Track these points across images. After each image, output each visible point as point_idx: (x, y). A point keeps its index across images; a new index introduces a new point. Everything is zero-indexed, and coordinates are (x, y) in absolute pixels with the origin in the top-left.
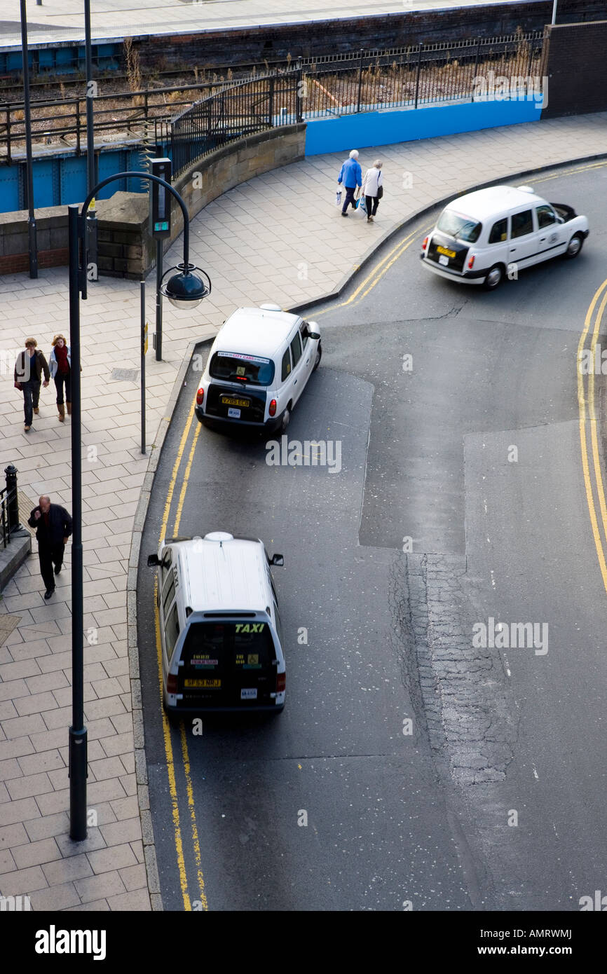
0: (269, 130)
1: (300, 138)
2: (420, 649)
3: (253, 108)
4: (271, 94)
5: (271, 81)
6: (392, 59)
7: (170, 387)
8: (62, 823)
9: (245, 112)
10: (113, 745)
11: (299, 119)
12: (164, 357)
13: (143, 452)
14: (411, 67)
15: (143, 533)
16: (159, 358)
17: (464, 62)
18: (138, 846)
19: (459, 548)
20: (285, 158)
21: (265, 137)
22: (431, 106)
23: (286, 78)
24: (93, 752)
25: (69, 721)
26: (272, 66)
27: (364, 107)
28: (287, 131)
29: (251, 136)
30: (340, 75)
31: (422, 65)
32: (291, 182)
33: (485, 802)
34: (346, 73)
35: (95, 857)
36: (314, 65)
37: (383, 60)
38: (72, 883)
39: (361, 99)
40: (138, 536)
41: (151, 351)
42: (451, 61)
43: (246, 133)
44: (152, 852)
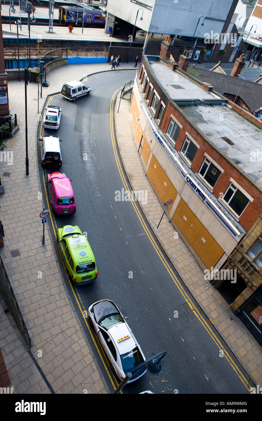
0: (61, 59)
1: (67, 61)
2: (83, 148)
3: (59, 54)
4: (62, 52)
5: (62, 50)
6: (83, 48)
7: (43, 102)
8: (25, 172)
9: (58, 55)
10: (33, 161)
11: (67, 57)
12: (42, 97)
13: (38, 113)
14: (87, 50)
15: (38, 127)
16: (41, 97)
17: (95, 51)
18: (37, 176)
19: (90, 133)
20: (64, 64)
21: (61, 60)
22: (89, 58)
23: (65, 49)
24: (29, 162)
25: (26, 157)
26: (62, 47)
27: (78, 56)
28: (65, 59)
29: (58, 59)
30: (74, 50)
31: (88, 50)
32: (65, 68)
33: (91, 172)
34: (75, 50)
35: (30, 178)
36: (70, 48)
37: (82, 48)
38: (27, 181)
39: (78, 55)
40: (37, 127)
41: (40, 96)
42: (93, 50)
43: (57, 59)
44: (39, 177)
